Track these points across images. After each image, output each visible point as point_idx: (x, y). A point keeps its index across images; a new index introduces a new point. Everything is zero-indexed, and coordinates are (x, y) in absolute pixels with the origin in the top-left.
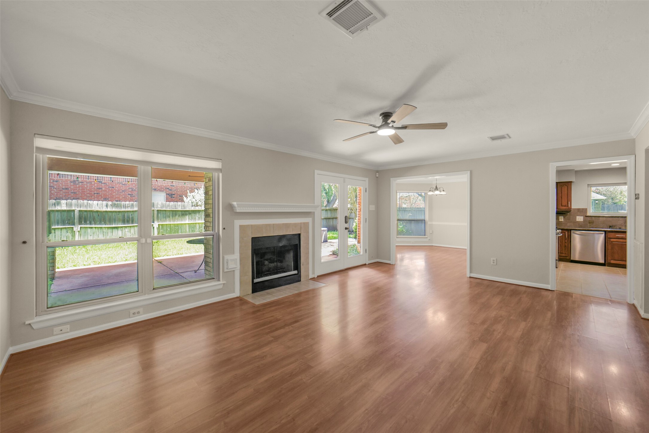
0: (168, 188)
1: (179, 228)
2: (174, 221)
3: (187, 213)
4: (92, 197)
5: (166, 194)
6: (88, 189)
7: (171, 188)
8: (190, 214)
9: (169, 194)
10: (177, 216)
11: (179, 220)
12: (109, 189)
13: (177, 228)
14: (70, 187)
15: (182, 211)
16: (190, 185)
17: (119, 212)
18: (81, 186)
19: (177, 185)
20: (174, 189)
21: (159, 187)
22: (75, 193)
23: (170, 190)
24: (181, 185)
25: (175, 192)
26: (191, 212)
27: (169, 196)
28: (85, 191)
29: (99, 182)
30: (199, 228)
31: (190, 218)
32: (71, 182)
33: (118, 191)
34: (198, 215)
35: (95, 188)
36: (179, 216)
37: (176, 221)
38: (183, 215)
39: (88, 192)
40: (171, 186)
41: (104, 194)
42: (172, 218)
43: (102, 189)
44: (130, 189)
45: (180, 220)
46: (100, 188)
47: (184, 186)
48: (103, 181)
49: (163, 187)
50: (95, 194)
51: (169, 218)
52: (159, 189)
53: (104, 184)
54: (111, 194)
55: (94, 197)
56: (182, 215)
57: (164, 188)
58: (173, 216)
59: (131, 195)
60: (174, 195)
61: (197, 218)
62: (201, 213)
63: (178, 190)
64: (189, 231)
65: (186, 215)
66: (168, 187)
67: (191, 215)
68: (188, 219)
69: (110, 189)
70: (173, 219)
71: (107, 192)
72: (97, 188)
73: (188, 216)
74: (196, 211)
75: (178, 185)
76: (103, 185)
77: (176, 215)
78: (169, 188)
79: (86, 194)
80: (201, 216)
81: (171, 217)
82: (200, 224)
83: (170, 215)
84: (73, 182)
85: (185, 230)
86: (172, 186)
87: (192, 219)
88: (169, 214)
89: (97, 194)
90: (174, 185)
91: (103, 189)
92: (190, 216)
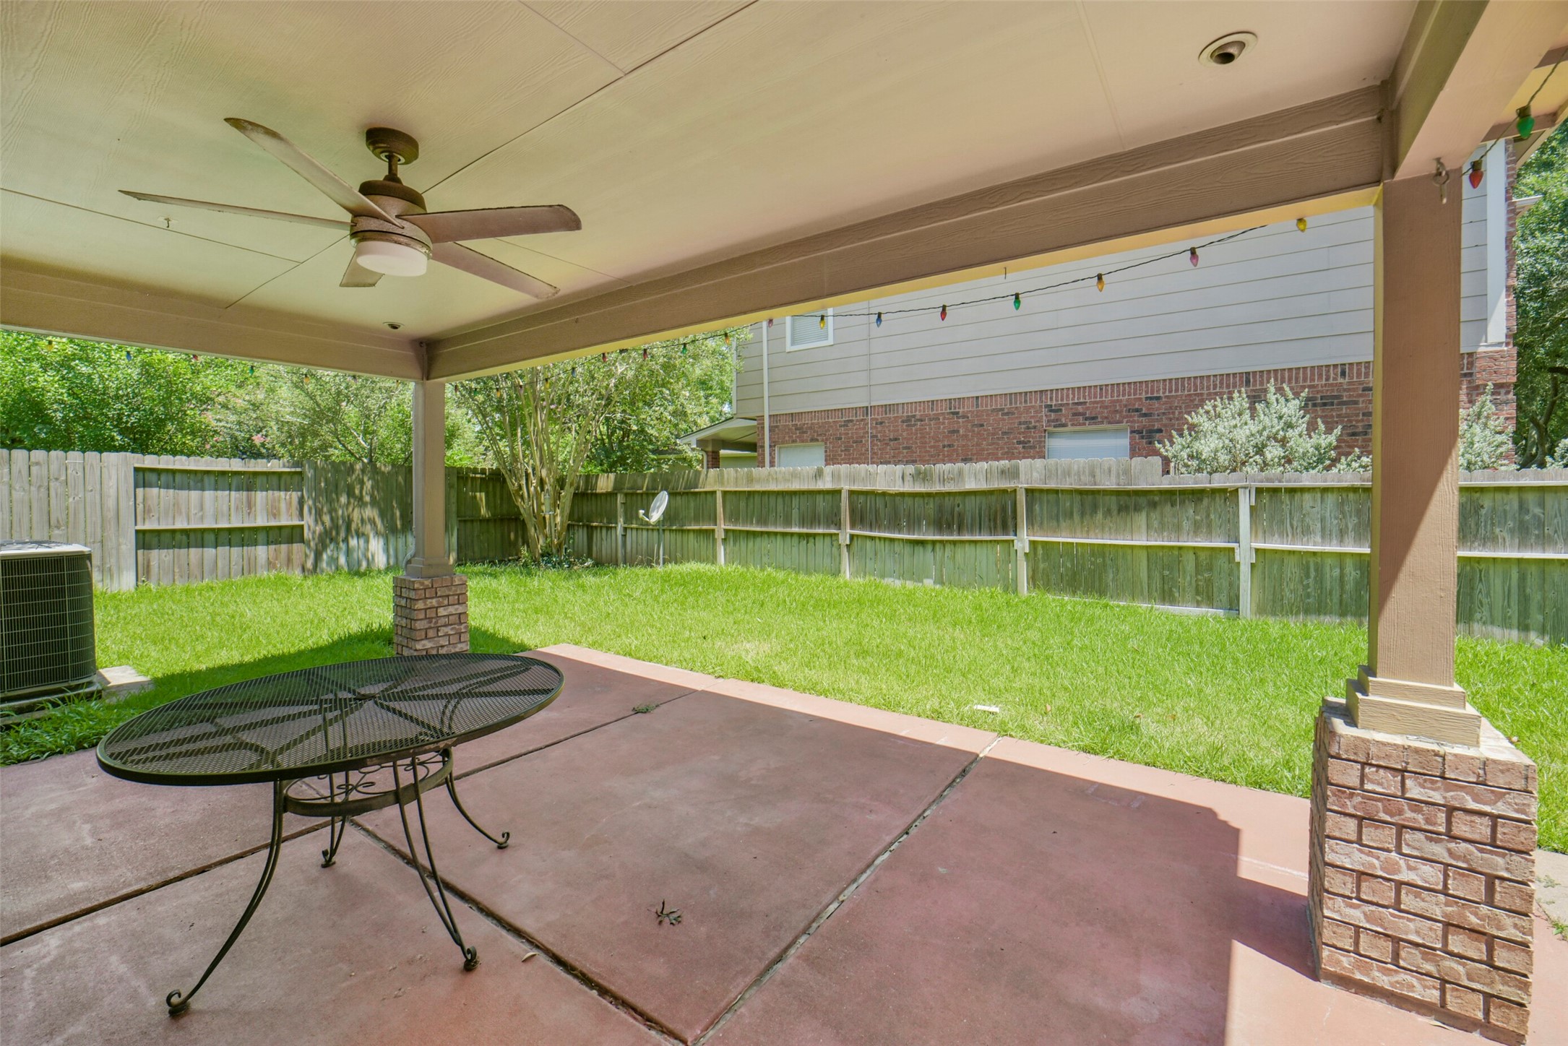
0: (1137, 410)
1: (1109, 562)
2: (1088, 532)
3: (1143, 501)
4: (939, 455)
5: (1132, 432)
6: (932, 434)
7: (1149, 409)
8: (1153, 505)
9: (1139, 432)
10: (1100, 515)
11: (1107, 529)
12: (974, 431)
13: (1099, 561)
14: (901, 435)
15: (1118, 493)
16: (1208, 388)
17: (929, 495)
18: (921, 430)
19: (1170, 392)
20: (1158, 409)
21: (1106, 407)
23: (1145, 415)
24: (1186, 393)
25: (1165, 421)
26: (1157, 498)
27: (1142, 437)
29: (953, 413)
30: (1198, 572)
31: (1156, 524)
32: (903, 422)
33: (993, 434)
34: (1191, 511)
35: (944, 432)
36: (1108, 512)
37: (1096, 534)
38: (1123, 509)
39: (932, 444)
40: (1147, 398)
41: (964, 446)
42: (1082, 522)
43: (958, 431)
44: (1023, 426)
45: (1110, 528)
47: (1202, 394)
48: (961, 410)
49: (1118, 408)
50: (944, 446)
51: (1068, 522)
52: (1106, 418)
53: (964, 417)
55: (944, 455)
56: (1119, 511)
57: (1122, 411)
58: (1083, 514)
59: (1023, 442)
60: (1158, 435)
61: (1186, 525)
62: (1206, 501)
63: (1173, 413)
64: (1149, 577)
65: (1137, 509)
66: (1137, 406)
67: (1158, 508)
68: (1144, 527)
69: (976, 429)
70: (1085, 523)
71: (970, 440)
73: (1144, 514)
74: (1183, 492)
75: (1173, 394)
76: (960, 420)
77: (1095, 508)
78: (1141, 409)
79: (928, 449)
80: (1208, 516)
81: (1076, 517)
82: (1202, 556)
83: (1072, 506)
84: (907, 421)
85: (1130, 573)
86: (1151, 398)
87: (1162, 527)
88: (1068, 504)
89: (949, 446)
90: (1161, 395)
91: (961, 432)
92: (1153, 515)
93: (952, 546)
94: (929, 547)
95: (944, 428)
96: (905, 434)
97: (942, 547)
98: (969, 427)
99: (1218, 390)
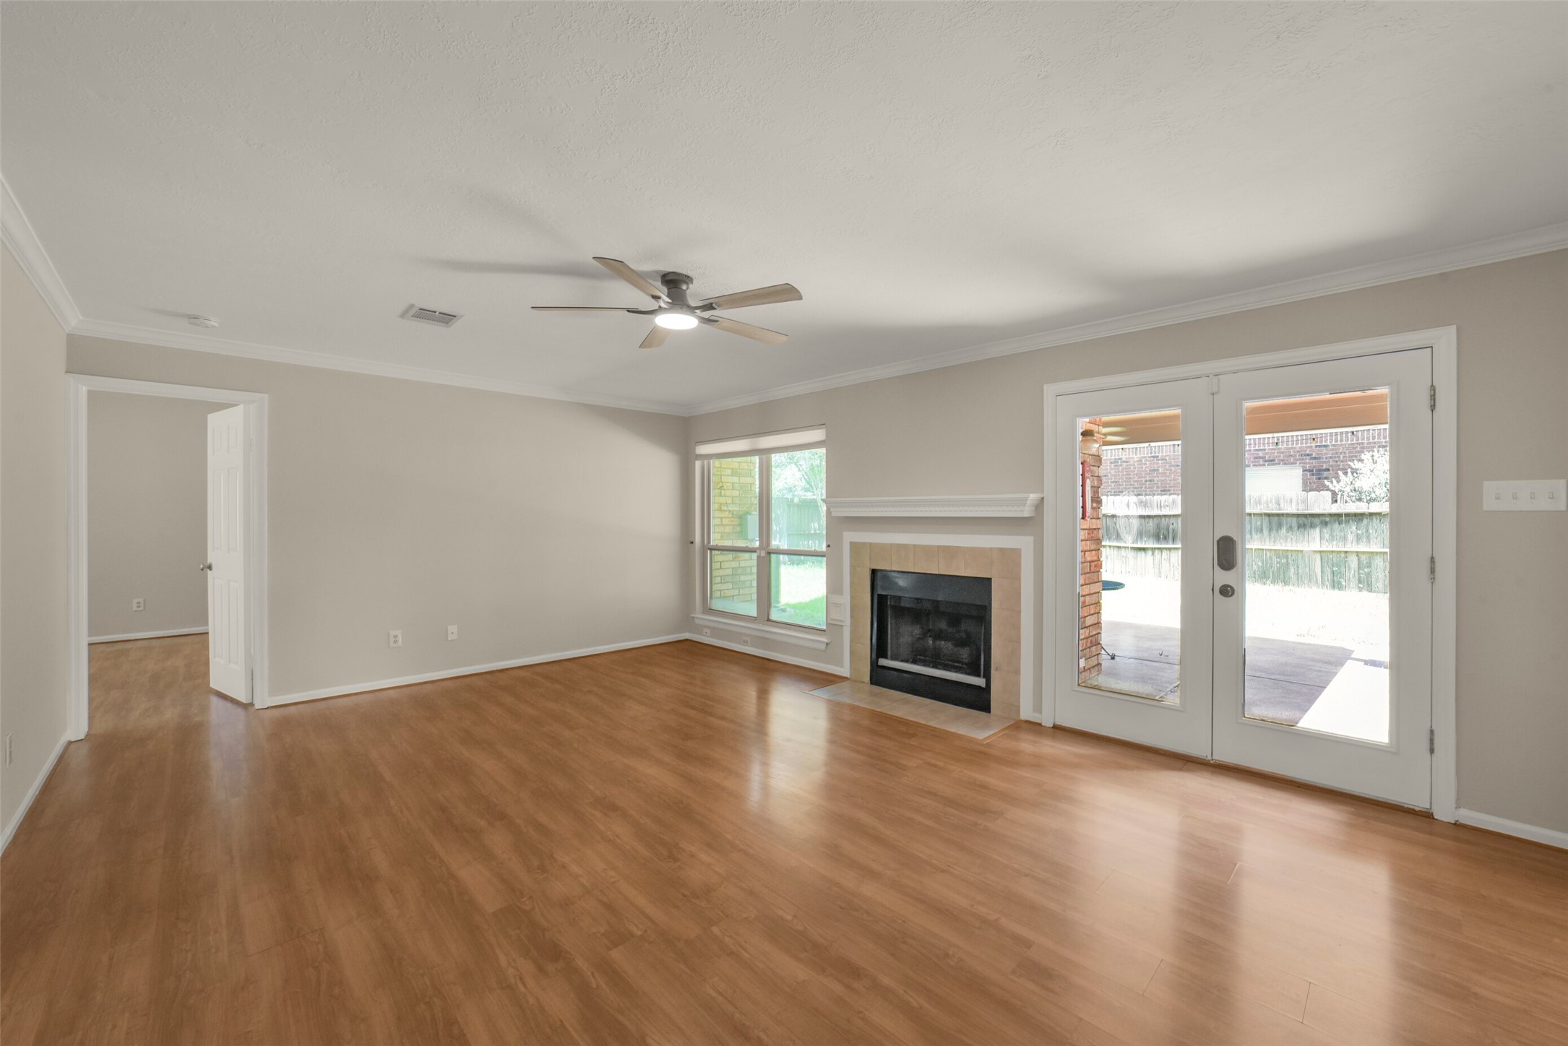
0: (1308, 455)
1: (1290, 561)
2: (1274, 542)
3: (1316, 521)
4: (1141, 488)
5: (1304, 471)
6: (1136, 472)
7: (1318, 454)
8: (1326, 524)
9: (1309, 471)
10: (1284, 530)
11: (1289, 540)
12: (1171, 470)
13: (1284, 561)
14: (1110, 472)
15: (1298, 515)
16: (1368, 439)
17: (1149, 517)
18: (1126, 468)
19: (1336, 441)
20: (1325, 454)
21: (1282, 453)
22: (1116, 482)
23: (1315, 458)
24: (1349, 442)
25: (1331, 463)
26: (1327, 519)
27: (1313, 475)
28: (1131, 478)
29: (1153, 457)
30: (1359, 568)
31: (1327, 536)
32: (1111, 463)
34: (1354, 528)
35: (1146, 471)
36: (1290, 528)
37: (1281, 543)
38: (1302, 526)
39: (1136, 479)
40: (1316, 446)
41: (1163, 481)
42: (1270, 535)
43: (1158, 470)
45: (1292, 539)
46: (1154, 470)
47: (1363, 443)
48: (1160, 455)
49: (1292, 453)
50: (1146, 481)
51: (1259, 535)
52: (1282, 460)
53: (1162, 460)
54: (1174, 480)
55: (1146, 487)
56: (1298, 528)
57: (1296, 456)
58: (1270, 530)
60: (1326, 473)
61: (1350, 537)
62: (1365, 521)
63: (1339, 457)
64: (1322, 572)
65: (1313, 526)
66: (1308, 452)
67: (1329, 526)
68: (1318, 538)
70: (1272, 535)
71: (1168, 476)
72: (1150, 471)
73: (1318, 530)
74: (1347, 515)
75: (1339, 443)
76: (1160, 462)
77: (1280, 526)
78: (1312, 454)
79: (1132, 483)
80: (1367, 531)
81: (1266, 532)
82: (1363, 557)
83: (1262, 525)
84: (1114, 462)
85: (1307, 569)
86: (1319, 446)
87: (1332, 538)
88: (1259, 523)
89: (1150, 480)
90: (1329, 444)
91: (1160, 471)
92: (1325, 530)
93: (1168, 552)
94: (1150, 553)
95: (1146, 467)
96: (1113, 472)
97: (1160, 553)
98: (1167, 467)
99: (1376, 440)
